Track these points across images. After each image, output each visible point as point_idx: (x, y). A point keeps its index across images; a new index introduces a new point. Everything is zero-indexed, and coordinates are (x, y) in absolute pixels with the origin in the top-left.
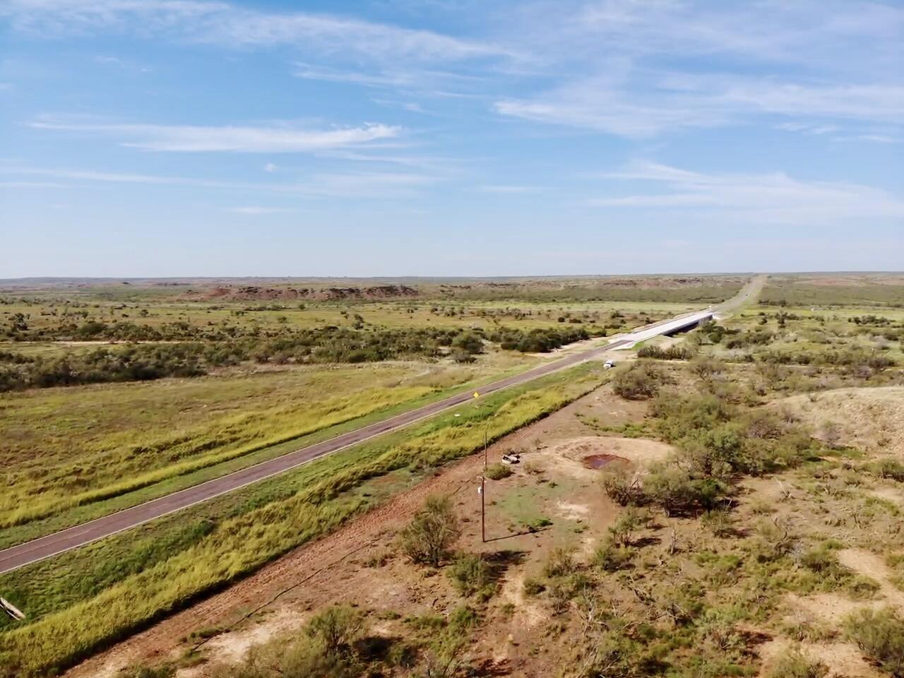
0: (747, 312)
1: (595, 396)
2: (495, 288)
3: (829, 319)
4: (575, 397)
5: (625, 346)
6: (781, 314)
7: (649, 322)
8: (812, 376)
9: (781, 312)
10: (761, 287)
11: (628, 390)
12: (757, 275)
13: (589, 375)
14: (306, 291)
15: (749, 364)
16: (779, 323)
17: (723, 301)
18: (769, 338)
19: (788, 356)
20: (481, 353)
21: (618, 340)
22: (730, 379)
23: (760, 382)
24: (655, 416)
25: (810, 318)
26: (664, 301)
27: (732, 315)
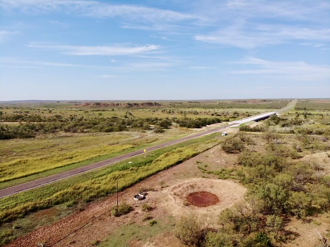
0: (290, 112)
1: (211, 151)
2: (191, 104)
3: (325, 115)
4: (201, 151)
5: (235, 126)
6: (305, 113)
7: (249, 116)
8: (324, 141)
9: (305, 112)
10: (296, 103)
11: (229, 148)
12: (294, 99)
13: (213, 140)
14: (118, 104)
15: (292, 134)
16: (304, 116)
17: (281, 108)
18: (301, 122)
19: (311, 130)
20: (169, 128)
21: (233, 123)
22: (283, 142)
23: (299, 144)
24: (240, 164)
25: (317, 115)
26: (257, 108)
27: (284, 113)
